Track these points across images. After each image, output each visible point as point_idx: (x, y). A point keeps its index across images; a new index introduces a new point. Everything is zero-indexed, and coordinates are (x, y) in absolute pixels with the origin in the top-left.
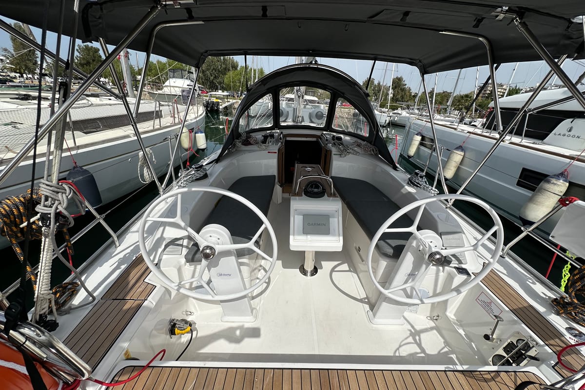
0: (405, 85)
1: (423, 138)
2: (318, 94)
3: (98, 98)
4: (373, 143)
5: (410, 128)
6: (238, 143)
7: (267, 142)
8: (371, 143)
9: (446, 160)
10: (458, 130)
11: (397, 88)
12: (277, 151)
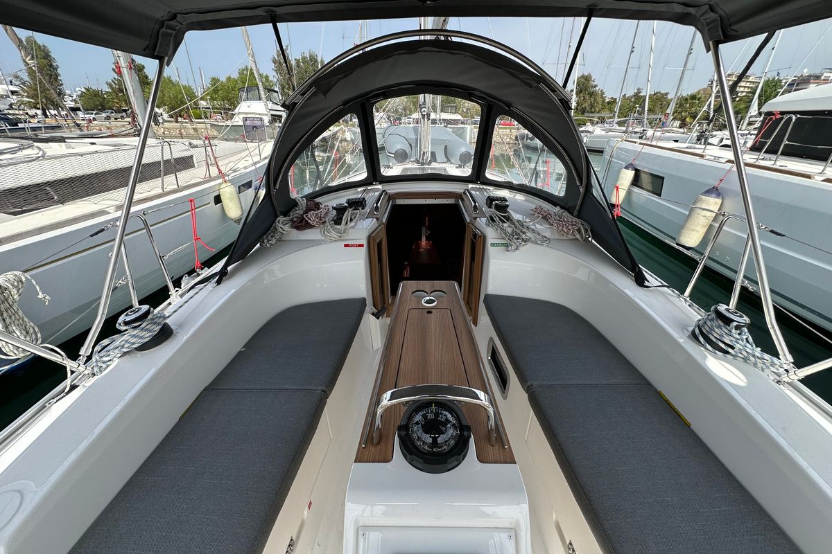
0: (596, 86)
1: (637, 172)
2: (463, 110)
3: (63, 144)
4: (576, 213)
5: (611, 156)
6: (282, 224)
7: (343, 222)
8: (572, 213)
9: (687, 213)
10: (707, 157)
11: (583, 92)
12: (364, 242)
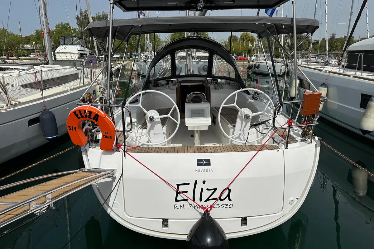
4: (237, 81)
7: (169, 84)
8: (236, 82)
10: (323, 71)
12: (176, 89)
